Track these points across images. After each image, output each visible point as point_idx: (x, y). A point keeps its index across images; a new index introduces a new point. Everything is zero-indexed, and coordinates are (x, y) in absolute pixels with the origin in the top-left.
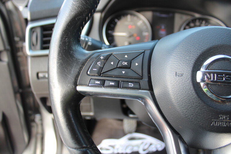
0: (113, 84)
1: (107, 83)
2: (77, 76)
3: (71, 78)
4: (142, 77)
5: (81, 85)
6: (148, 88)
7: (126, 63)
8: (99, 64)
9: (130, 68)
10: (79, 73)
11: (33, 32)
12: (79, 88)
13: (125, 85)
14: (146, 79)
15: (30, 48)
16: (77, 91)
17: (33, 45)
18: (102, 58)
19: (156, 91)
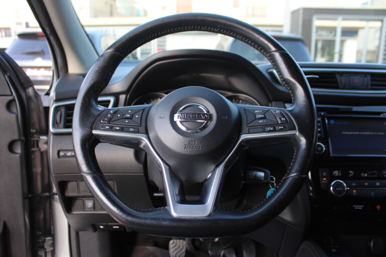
0: (118, 128)
1: (114, 128)
2: (93, 123)
3: (89, 124)
4: (141, 124)
5: (96, 129)
6: (145, 132)
7: (129, 116)
8: (109, 115)
9: (132, 119)
10: (95, 121)
11: (58, 111)
12: (94, 132)
13: (127, 130)
14: (143, 126)
15: (54, 126)
16: (92, 134)
17: (57, 123)
18: (112, 112)
19: (151, 135)
